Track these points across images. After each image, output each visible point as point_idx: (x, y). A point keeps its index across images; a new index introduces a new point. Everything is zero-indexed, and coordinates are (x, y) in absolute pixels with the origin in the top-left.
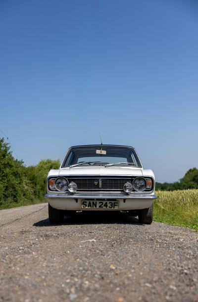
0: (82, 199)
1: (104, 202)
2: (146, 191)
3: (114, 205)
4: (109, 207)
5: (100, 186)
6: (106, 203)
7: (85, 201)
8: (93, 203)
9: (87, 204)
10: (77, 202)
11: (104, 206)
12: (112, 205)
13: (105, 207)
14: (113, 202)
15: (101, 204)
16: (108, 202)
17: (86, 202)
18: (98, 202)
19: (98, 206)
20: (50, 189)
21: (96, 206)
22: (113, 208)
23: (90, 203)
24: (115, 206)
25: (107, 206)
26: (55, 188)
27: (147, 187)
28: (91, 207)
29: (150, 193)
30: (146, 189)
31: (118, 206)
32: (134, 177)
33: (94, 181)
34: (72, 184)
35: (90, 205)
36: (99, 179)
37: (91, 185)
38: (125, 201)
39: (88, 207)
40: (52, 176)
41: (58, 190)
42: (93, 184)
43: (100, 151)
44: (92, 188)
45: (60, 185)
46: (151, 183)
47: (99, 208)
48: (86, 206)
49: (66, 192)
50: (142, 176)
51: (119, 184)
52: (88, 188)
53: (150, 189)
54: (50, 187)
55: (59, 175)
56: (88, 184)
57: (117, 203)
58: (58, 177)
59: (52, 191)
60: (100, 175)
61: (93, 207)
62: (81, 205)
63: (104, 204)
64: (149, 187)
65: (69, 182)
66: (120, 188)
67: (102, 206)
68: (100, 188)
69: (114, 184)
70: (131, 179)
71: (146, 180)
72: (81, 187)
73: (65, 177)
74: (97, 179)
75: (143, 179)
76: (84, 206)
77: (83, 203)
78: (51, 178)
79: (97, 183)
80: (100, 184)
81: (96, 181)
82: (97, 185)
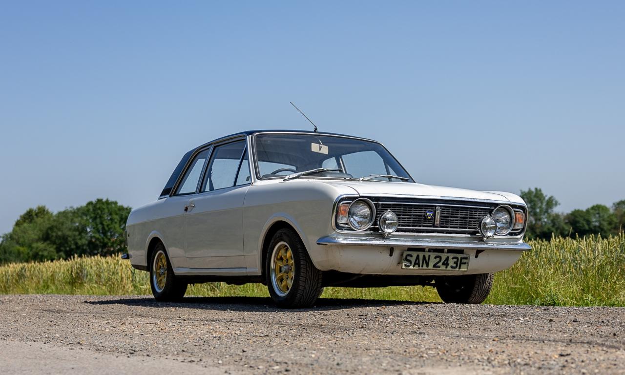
0: (403, 251)
1: (444, 256)
2: (510, 234)
3: (461, 263)
4: (452, 267)
5: (437, 222)
6: (447, 259)
7: (410, 252)
8: (424, 257)
9: (413, 259)
10: (391, 255)
11: (443, 264)
12: (457, 263)
13: (444, 267)
14: (459, 256)
15: (438, 259)
16: (451, 256)
17: (411, 256)
18: (433, 255)
19: (431, 266)
20: (337, 226)
21: (427, 266)
22: (457, 269)
23: (418, 257)
24: (462, 266)
25: (447, 265)
26: (347, 224)
27: (514, 227)
28: (419, 266)
29: (518, 240)
30: (512, 230)
31: (468, 263)
32: (496, 205)
33: (425, 211)
34: (389, 215)
35: (417, 262)
36: (436, 206)
37: (418, 219)
38: (479, 255)
39: (414, 266)
40: (344, 196)
41: (353, 228)
42: (424, 216)
43: (318, 145)
44: (420, 226)
45: (356, 218)
46: (522, 219)
47: (432, 268)
48: (411, 263)
49: (368, 232)
50: (509, 203)
51: (468, 219)
52: (413, 226)
53: (519, 231)
54: (338, 222)
55: (361, 195)
56: (414, 215)
57: (466, 258)
58: (358, 198)
59: (341, 228)
60: (439, 198)
61: (422, 266)
62: (402, 263)
63: (442, 261)
64: (518, 226)
65: (376, 212)
66: (469, 228)
67: (438, 265)
68: (437, 227)
69: (461, 218)
70: (491, 208)
71: (515, 211)
72: (399, 222)
73: (372, 199)
74: (433, 206)
75: (507, 208)
76: (408, 264)
77: (406, 257)
78: (343, 199)
79: (431, 214)
80: (438, 217)
81: (429, 211)
82: (432, 218)
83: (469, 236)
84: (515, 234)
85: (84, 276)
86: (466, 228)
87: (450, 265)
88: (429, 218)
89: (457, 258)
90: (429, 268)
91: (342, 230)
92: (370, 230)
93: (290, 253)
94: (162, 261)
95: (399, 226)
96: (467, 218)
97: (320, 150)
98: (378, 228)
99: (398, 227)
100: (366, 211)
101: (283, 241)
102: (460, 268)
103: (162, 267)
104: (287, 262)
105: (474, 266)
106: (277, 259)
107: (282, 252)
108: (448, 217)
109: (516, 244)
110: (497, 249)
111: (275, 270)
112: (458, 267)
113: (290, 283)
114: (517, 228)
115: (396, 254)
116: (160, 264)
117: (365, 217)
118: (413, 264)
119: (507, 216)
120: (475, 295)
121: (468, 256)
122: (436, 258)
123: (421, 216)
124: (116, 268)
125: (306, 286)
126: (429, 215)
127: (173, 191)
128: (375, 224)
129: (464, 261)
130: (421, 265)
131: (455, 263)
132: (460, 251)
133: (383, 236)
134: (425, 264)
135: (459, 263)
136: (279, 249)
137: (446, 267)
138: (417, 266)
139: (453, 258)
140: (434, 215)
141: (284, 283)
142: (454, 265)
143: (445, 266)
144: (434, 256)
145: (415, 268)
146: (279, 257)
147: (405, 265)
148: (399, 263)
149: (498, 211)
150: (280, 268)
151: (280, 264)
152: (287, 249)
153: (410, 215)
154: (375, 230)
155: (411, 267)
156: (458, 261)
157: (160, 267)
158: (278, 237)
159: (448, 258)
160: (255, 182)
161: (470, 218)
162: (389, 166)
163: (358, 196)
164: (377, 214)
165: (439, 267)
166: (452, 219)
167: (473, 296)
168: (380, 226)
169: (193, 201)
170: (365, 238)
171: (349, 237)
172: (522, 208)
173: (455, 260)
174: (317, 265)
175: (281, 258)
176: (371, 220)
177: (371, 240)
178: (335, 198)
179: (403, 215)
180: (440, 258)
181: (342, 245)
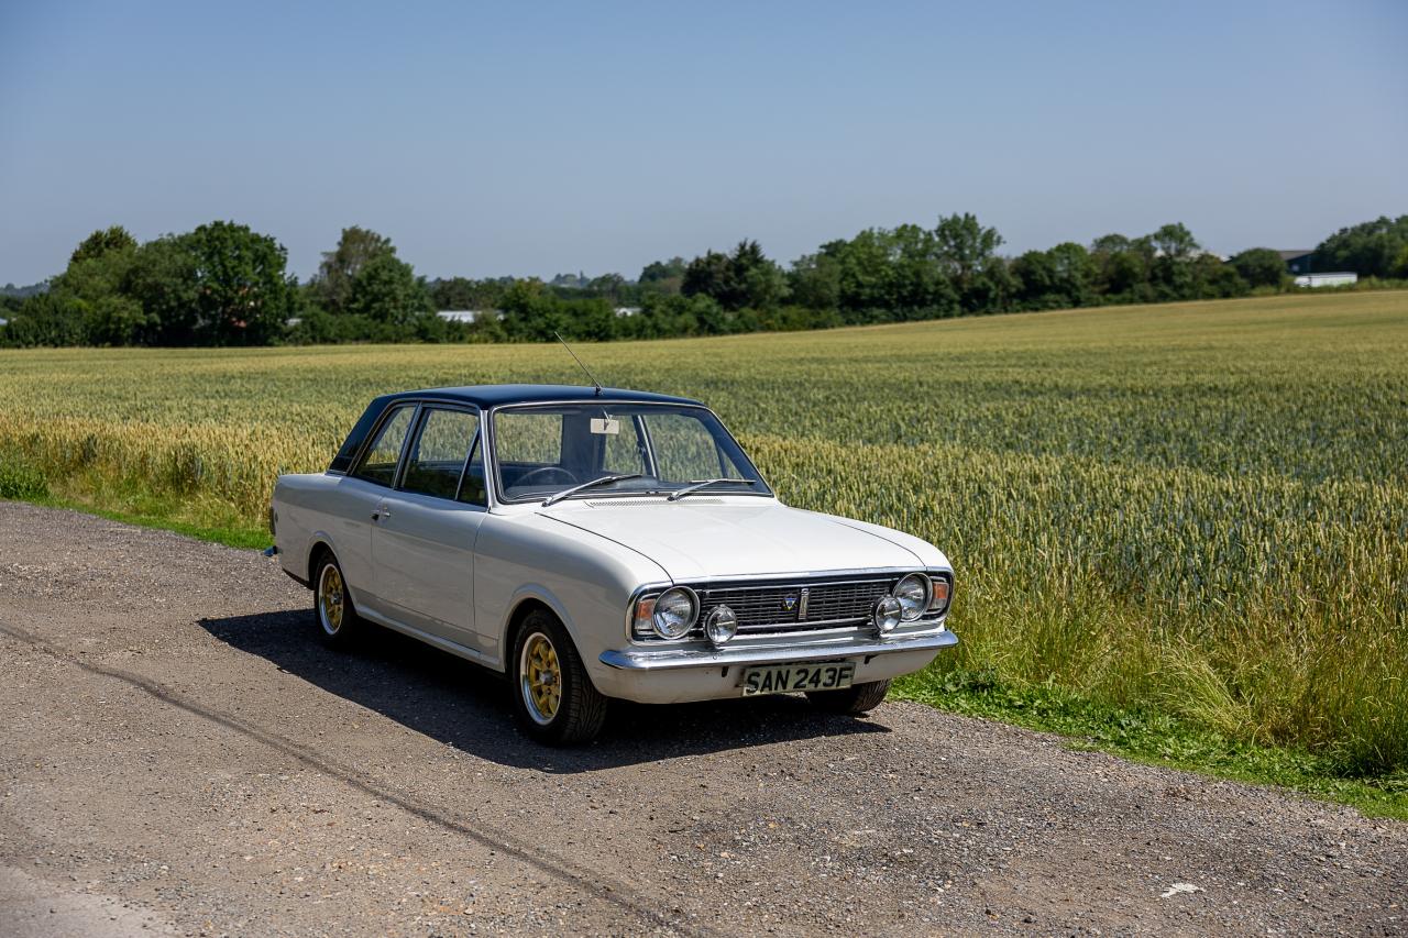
0: (744, 666)
1: (812, 670)
2: (925, 618)
3: (840, 677)
4: (825, 683)
5: (803, 613)
6: (818, 673)
7: (756, 670)
8: (779, 673)
9: (761, 680)
10: (724, 675)
11: (811, 681)
12: (832, 678)
13: (811, 686)
14: (838, 666)
15: (802, 675)
16: (824, 667)
17: (758, 675)
18: (794, 670)
19: (790, 685)
20: (635, 636)
21: (784, 687)
22: (834, 686)
23: (769, 676)
24: (843, 681)
25: (817, 683)
26: (652, 630)
27: (931, 605)
28: (770, 689)
29: (935, 626)
30: (929, 610)
31: (852, 676)
32: (901, 575)
33: (782, 597)
34: (722, 611)
35: (767, 682)
36: (801, 588)
37: (771, 610)
38: (872, 660)
39: (761, 690)
40: (648, 587)
41: (660, 634)
42: (781, 605)
43: (601, 421)
44: (774, 623)
45: (669, 618)
46: (944, 593)
47: (792, 689)
48: (757, 686)
49: (687, 640)
50: (925, 569)
51: (854, 602)
52: (762, 623)
53: (939, 611)
54: (636, 628)
55: (675, 582)
56: (764, 606)
57: (850, 669)
58: (670, 587)
59: (641, 638)
60: (807, 575)
61: (776, 689)
62: (742, 687)
63: (809, 677)
64: (937, 603)
65: (701, 605)
66: (855, 616)
67: (803, 683)
68: (802, 621)
69: (842, 601)
70: (890, 581)
71: (933, 580)
72: (739, 619)
73: (693, 586)
74: (796, 588)
75: (920, 578)
76: (752, 688)
77: (750, 677)
78: (645, 592)
79: (793, 602)
80: (804, 605)
81: (789, 597)
82: (794, 608)
83: (855, 628)
84: (933, 617)
85: (197, 472)
86: (850, 617)
87: (822, 682)
88: (789, 608)
89: (835, 670)
90: (787, 689)
91: (643, 640)
92: (689, 636)
93: (552, 653)
94: (334, 580)
95: (739, 624)
96: (852, 600)
97: (605, 428)
98: (702, 632)
99: (739, 628)
100: (686, 606)
101: (542, 632)
102: (838, 685)
103: (334, 592)
104: (549, 667)
105: (862, 674)
106: (532, 655)
107: (540, 648)
108: (821, 603)
109: (933, 636)
110: (902, 651)
111: (527, 677)
112: (835, 684)
113: (555, 707)
114: (936, 607)
115: (732, 673)
116: (331, 584)
117: (681, 615)
118: (760, 687)
119: (920, 591)
120: (862, 702)
121: (852, 665)
122: (798, 673)
123: (776, 605)
124: (253, 467)
125: (581, 717)
126: (790, 604)
127: (352, 467)
128: (698, 625)
129: (844, 673)
130: (773, 687)
131: (830, 678)
132: (842, 659)
133: (710, 647)
134: (780, 684)
135: (838, 676)
136: (535, 642)
137: (816, 686)
138: (767, 689)
139: (827, 671)
140: (798, 603)
141: (543, 699)
142: (830, 681)
143: (813, 685)
144: (796, 670)
145: (763, 693)
146: (535, 653)
147: (748, 691)
148: (737, 686)
149: (903, 583)
150: (537, 672)
151: (536, 665)
152: (549, 647)
153: (758, 606)
154: (697, 634)
155: (758, 693)
156: (835, 675)
157: (332, 589)
158: (534, 624)
159: (819, 671)
160: (494, 506)
161: (858, 600)
162: (722, 450)
163: (671, 584)
164: (700, 614)
165: (804, 686)
166: (827, 605)
167: (858, 702)
168: (706, 630)
169: (387, 505)
170: (681, 652)
171: (655, 654)
172: (946, 575)
173: (831, 673)
174: (598, 688)
175: (538, 656)
176: (691, 619)
177: (691, 656)
178: (632, 590)
179: (746, 607)
180: (806, 672)
181: (642, 670)
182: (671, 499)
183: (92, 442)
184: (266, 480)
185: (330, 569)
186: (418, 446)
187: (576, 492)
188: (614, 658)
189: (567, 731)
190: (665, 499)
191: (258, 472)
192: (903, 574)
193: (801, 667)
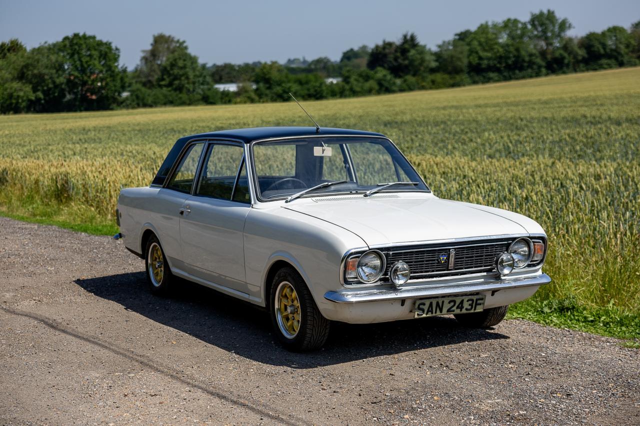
0: (415, 300)
1: (458, 300)
2: (529, 266)
3: (476, 304)
5: (451, 265)
6: (462, 302)
7: (423, 301)
8: (437, 305)
9: (426, 308)
10: (403, 304)
11: (457, 308)
12: (471, 305)
14: (474, 298)
15: (452, 304)
16: (466, 298)
17: (424, 304)
18: (446, 300)
19: (445, 310)
21: (441, 311)
22: (472, 311)
23: (431, 304)
24: (478, 307)
25: (461, 308)
26: (356, 278)
27: (533, 258)
28: (432, 313)
29: (536, 271)
30: (531, 261)
31: (483, 304)
32: (514, 239)
33: (438, 255)
34: (400, 265)
35: (430, 309)
36: (450, 249)
37: (431, 264)
38: (496, 293)
39: (427, 314)
40: (353, 251)
41: (362, 280)
42: (437, 260)
43: (320, 148)
44: (433, 271)
45: (367, 270)
46: (541, 250)
47: (446, 313)
48: (423, 312)
49: (379, 283)
50: (528, 235)
51: (484, 257)
52: (426, 272)
53: (538, 262)
54: (346, 277)
55: (370, 247)
56: (426, 261)
57: (482, 299)
58: (367, 251)
59: (350, 283)
60: (454, 241)
61: (436, 313)
62: (415, 312)
63: (457, 305)
64: (537, 257)
65: (387, 261)
66: (485, 266)
67: (453, 309)
68: (451, 270)
69: (476, 257)
70: (506, 243)
71: (534, 242)
72: (411, 270)
73: (381, 249)
74: (446, 249)
75: (525, 241)
76: (420, 313)
77: (419, 306)
78: (351, 254)
79: (445, 258)
80: (452, 260)
81: (442, 255)
82: (445, 262)
83: (485, 274)
84: (534, 265)
85: (70, 189)
86: (481, 266)
87: (465, 308)
88: (443, 262)
89: (473, 300)
90: (443, 313)
91: (351, 284)
92: (380, 281)
93: (295, 294)
94: (157, 253)
95: (411, 273)
96: (482, 256)
97: (323, 153)
98: (388, 278)
99: (411, 275)
100: (377, 262)
101: (289, 281)
102: (475, 309)
103: (158, 260)
104: (293, 303)
105: (490, 302)
106: (282, 295)
107: (287, 291)
108: (463, 258)
109: (535, 278)
110: (515, 287)
111: (279, 309)
112: (473, 309)
113: (297, 328)
114: (536, 259)
115: (408, 304)
116: (155, 255)
117: (374, 268)
118: (426, 312)
119: (526, 249)
120: (491, 320)
121: (483, 297)
122: (449, 303)
123: (434, 260)
124: (104, 185)
125: (314, 333)
126: (443, 259)
127: (166, 182)
128: (386, 274)
129: (479, 302)
130: (434, 313)
131: (470, 305)
132: (477, 293)
133: (394, 288)
134: (438, 310)
136: (284, 287)
137: (461, 311)
138: (430, 313)
139: (468, 301)
140: (448, 258)
141: (290, 323)
142: (469, 307)
143: (459, 310)
144: (448, 301)
145: (428, 316)
146: (283, 294)
147: (418, 314)
148: (411, 311)
149: (515, 244)
150: (286, 307)
151: (284, 302)
152: (292, 290)
153: (423, 261)
154: (385, 280)
155: (424, 315)
156: (473, 303)
157: (156, 258)
158: (283, 276)
159: (463, 301)
160: (255, 203)
161: (486, 256)
162: (397, 164)
163: (367, 249)
164: (387, 267)
165: (454, 311)
166: (467, 259)
167: (488, 320)
168: (391, 277)
169: (189, 205)
170: (375, 291)
171: (359, 292)
172: (542, 238)
173: (470, 302)
174: (325, 315)
175: (286, 296)
176: (381, 271)
177: (382, 293)
178: (343, 253)
179: (415, 262)
180: (454, 302)
181: (351, 303)
182: (366, 196)
183: (5, 173)
184: (112, 193)
185: (155, 246)
186: (206, 168)
187: (306, 193)
188: (333, 296)
189: (306, 342)
190: (362, 196)
191: (107, 188)
192: (515, 238)
193: (451, 299)
